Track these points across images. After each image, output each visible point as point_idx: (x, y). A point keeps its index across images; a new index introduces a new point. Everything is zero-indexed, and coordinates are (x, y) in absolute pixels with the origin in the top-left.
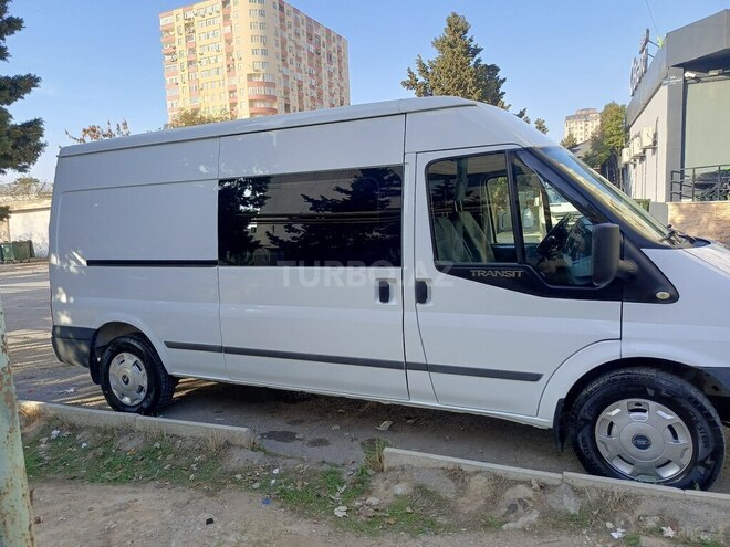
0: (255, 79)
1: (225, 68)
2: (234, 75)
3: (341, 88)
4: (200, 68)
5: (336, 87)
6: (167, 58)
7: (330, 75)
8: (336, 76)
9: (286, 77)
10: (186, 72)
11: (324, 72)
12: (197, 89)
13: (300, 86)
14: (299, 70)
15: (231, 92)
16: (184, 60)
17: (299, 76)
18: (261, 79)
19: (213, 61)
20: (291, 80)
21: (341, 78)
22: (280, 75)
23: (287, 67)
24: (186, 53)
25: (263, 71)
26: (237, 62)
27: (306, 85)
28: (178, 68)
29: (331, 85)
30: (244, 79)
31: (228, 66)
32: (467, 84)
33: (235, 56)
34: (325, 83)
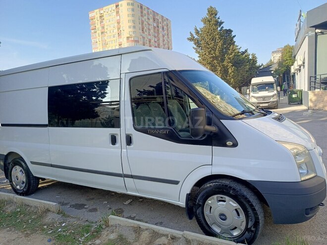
0: (130, 39)
1: (117, 35)
2: (121, 38)
3: (168, 42)
4: (107, 35)
5: (166, 41)
6: (93, 31)
7: (163, 36)
8: (166, 36)
9: (144, 38)
10: (100, 37)
11: (161, 35)
12: (105, 44)
13: (150, 41)
14: (149, 35)
16: (99, 32)
17: (149, 37)
18: (133, 39)
19: (112, 32)
20: (146, 39)
21: (168, 38)
22: (141, 37)
23: (144, 33)
24: (100, 29)
25: (134, 35)
26: (122, 31)
27: (152, 41)
28: (97, 35)
29: (164, 41)
30: (125, 39)
31: (118, 34)
32: (216, 38)
33: (121, 29)
34: (161, 39)
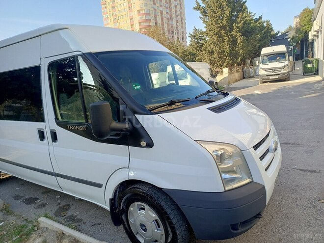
0: (141, 12)
1: (128, 9)
2: (132, 11)
3: (181, 12)
4: (117, 9)
5: (178, 12)
6: (103, 6)
7: (176, 6)
8: (178, 7)
9: (155, 10)
10: (111, 12)
11: (173, 5)
12: (116, 19)
13: (162, 13)
14: (161, 6)
15: (131, 19)
16: (109, 7)
17: (161, 9)
18: (144, 12)
19: (122, 6)
20: (158, 11)
21: (181, 8)
22: (152, 9)
23: (155, 4)
24: (111, 3)
25: (144, 8)
26: (133, 5)
27: (164, 13)
28: (108, 11)
29: (176, 11)
30: (136, 13)
31: (129, 7)
33: (132, 2)
34: (173, 10)
